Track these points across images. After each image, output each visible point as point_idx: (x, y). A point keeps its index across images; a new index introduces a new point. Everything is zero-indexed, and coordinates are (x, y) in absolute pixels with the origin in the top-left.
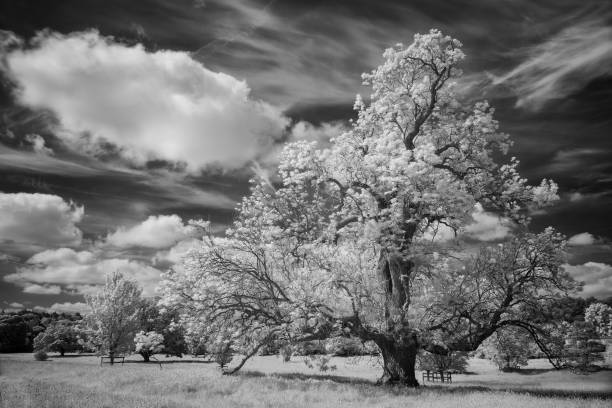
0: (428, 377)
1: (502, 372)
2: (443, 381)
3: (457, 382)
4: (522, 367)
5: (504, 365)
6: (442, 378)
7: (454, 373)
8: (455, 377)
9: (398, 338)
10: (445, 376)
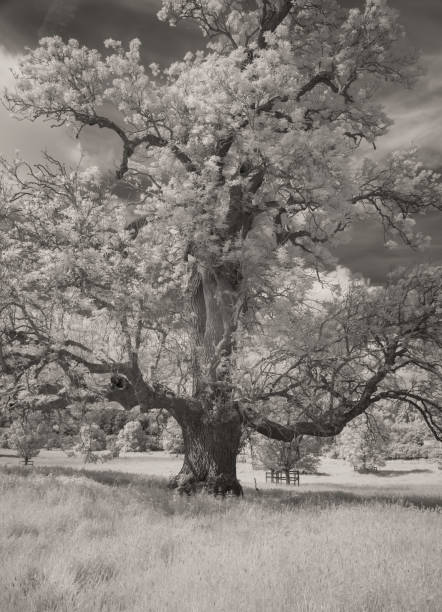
0: (273, 477)
1: (357, 474)
2: (288, 482)
3: (307, 484)
4: (379, 468)
5: (360, 466)
6: (288, 479)
7: (303, 473)
8: (303, 479)
9: (210, 406)
10: (291, 476)
